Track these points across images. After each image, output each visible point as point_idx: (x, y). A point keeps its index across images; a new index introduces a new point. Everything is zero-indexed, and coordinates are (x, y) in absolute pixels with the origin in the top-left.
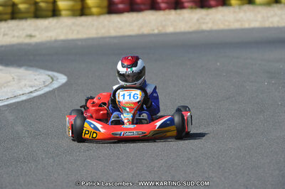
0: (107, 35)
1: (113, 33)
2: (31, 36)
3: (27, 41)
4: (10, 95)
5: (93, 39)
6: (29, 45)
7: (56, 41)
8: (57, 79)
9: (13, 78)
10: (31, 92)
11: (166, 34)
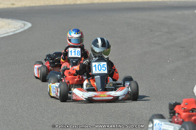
0: (49, 4)
1: (52, 3)
2: (13, 4)
3: (11, 6)
4: (5, 32)
5: (43, 6)
6: (12, 8)
7: (25, 7)
8: (27, 25)
9: (6, 24)
10: (14, 31)
11: (76, 5)
